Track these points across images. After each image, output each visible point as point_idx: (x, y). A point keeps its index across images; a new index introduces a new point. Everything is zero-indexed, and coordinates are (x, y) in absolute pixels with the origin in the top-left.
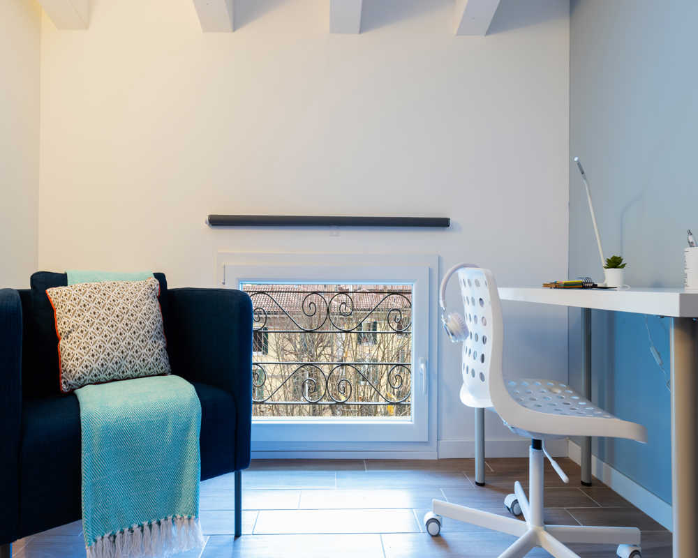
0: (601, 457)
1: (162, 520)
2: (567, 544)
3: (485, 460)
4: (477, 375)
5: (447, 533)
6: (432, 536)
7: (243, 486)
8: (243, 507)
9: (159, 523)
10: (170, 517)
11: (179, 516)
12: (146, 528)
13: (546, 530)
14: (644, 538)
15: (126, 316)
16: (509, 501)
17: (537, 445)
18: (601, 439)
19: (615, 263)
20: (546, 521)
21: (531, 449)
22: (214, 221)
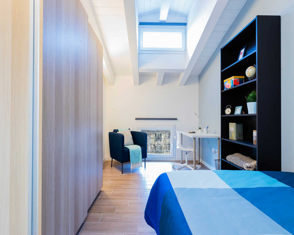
5: (175, 167)
6: (173, 168)
12: (136, 164)
13: (188, 165)
17: (186, 153)
22: (137, 119)
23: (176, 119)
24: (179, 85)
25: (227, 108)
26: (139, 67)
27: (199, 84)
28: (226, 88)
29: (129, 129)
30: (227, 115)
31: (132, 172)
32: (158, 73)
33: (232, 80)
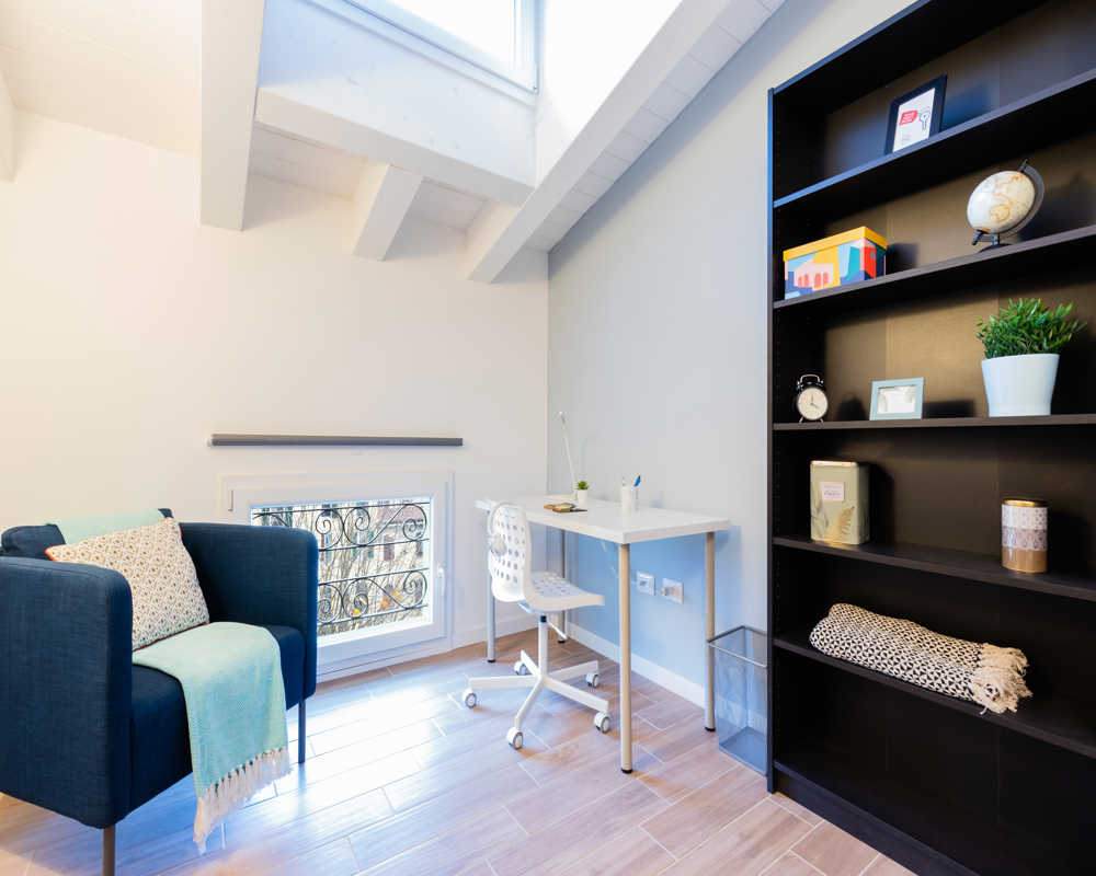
0: (570, 620)
1: (254, 760)
2: (565, 682)
3: (496, 640)
4: (512, 579)
5: (481, 702)
6: (470, 707)
7: (307, 714)
8: (307, 733)
9: (251, 763)
10: (260, 756)
11: (268, 751)
12: (241, 770)
13: (551, 677)
14: (600, 666)
15: (163, 569)
16: (517, 667)
17: (544, 619)
18: (570, 611)
19: (582, 486)
20: (550, 669)
21: (540, 623)
22: (220, 442)
23: (457, 443)
24: (471, 278)
25: (806, 386)
26: (261, 81)
27: (550, 288)
28: (796, 289)
29: (167, 513)
30: (806, 420)
31: (209, 856)
32: (382, 171)
33: (854, 251)
